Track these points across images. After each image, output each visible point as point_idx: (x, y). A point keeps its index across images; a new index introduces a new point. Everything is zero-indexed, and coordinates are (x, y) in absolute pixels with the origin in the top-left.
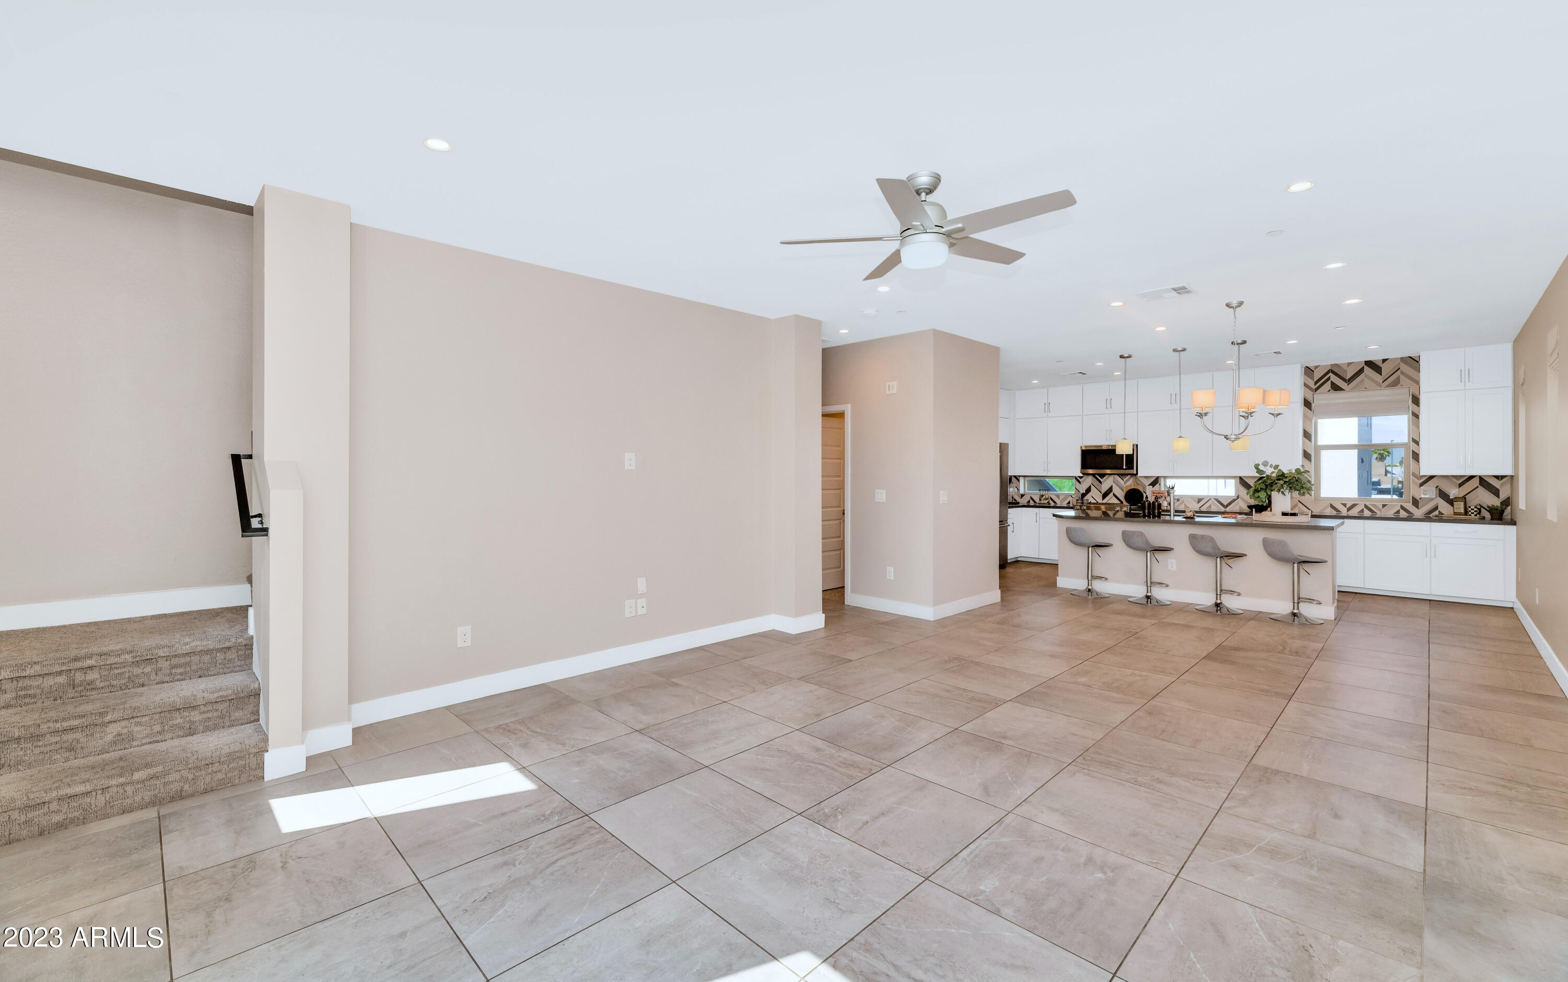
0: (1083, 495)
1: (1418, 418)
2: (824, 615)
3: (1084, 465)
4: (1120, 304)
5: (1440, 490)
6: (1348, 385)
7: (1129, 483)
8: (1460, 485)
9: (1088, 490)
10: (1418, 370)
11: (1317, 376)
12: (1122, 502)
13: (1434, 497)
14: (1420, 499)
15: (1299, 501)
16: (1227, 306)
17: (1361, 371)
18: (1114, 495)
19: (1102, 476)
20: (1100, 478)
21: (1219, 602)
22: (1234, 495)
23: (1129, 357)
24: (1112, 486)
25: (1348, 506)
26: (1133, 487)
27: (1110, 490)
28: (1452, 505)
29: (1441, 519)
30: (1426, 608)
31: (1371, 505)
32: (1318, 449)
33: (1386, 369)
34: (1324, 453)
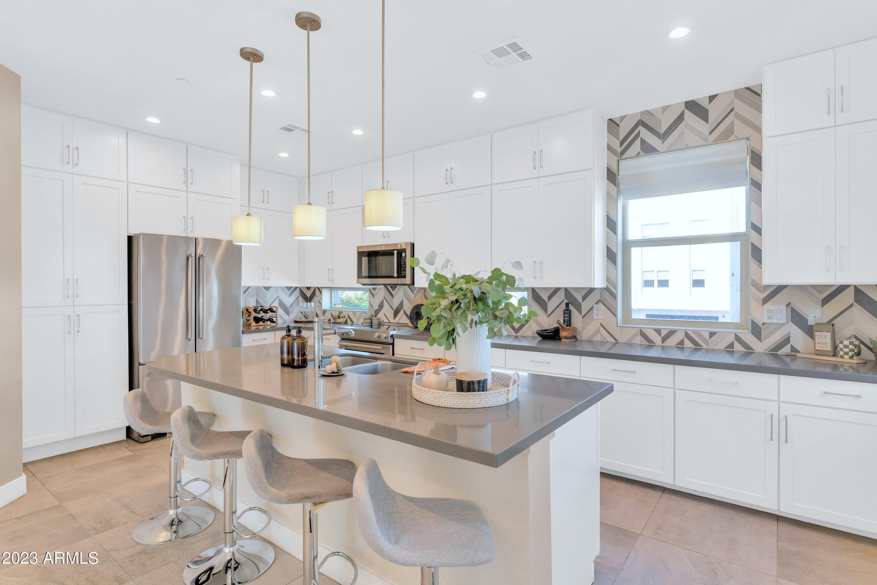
1: (760, 190)
5: (792, 309)
6: (663, 142)
10: (759, 108)
11: (623, 131)
13: (783, 321)
14: (764, 324)
15: (601, 325)
17: (680, 118)
25: (663, 333)
28: (812, 336)
32: (627, 245)
33: (714, 114)
34: (635, 252)
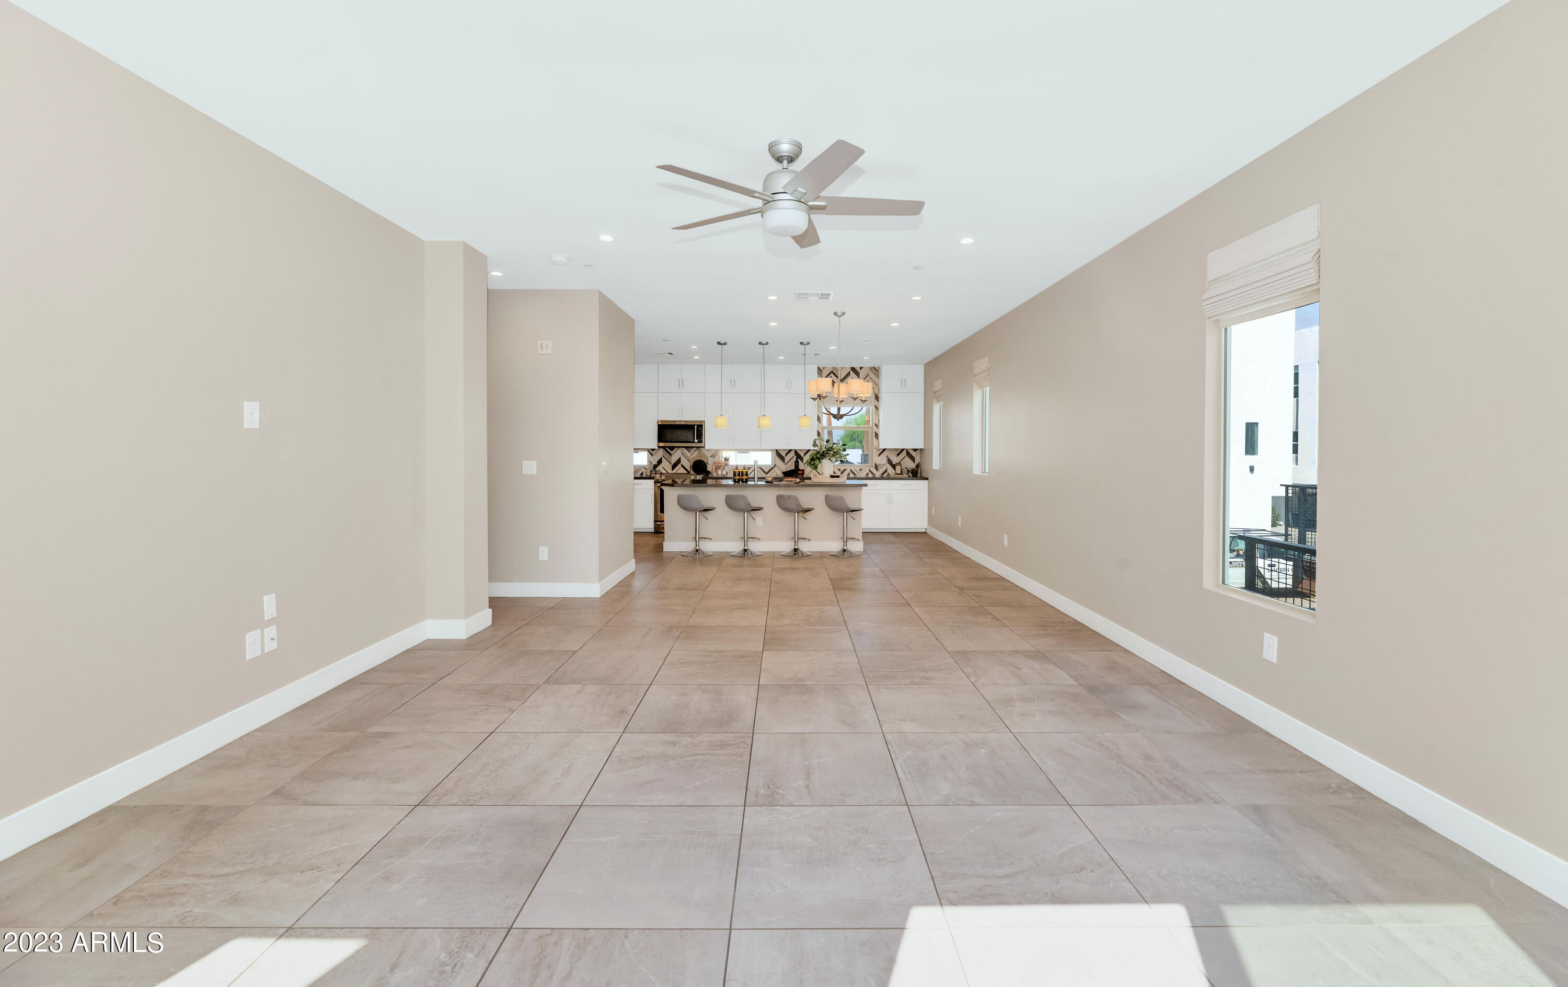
0: (655, 467)
1: (878, 410)
2: (491, 610)
3: (660, 439)
4: (775, 298)
5: (888, 459)
7: (694, 455)
8: (898, 455)
9: (660, 462)
10: (880, 375)
11: (824, 375)
12: (689, 472)
13: (885, 463)
14: (879, 465)
16: (835, 315)
17: (849, 374)
18: (682, 466)
19: (672, 448)
20: (670, 451)
21: (796, 547)
22: (771, 464)
23: (725, 344)
24: (680, 458)
25: (841, 471)
26: (698, 459)
27: (679, 461)
28: (894, 468)
29: (889, 478)
30: (892, 538)
31: (854, 469)
33: (862, 373)
